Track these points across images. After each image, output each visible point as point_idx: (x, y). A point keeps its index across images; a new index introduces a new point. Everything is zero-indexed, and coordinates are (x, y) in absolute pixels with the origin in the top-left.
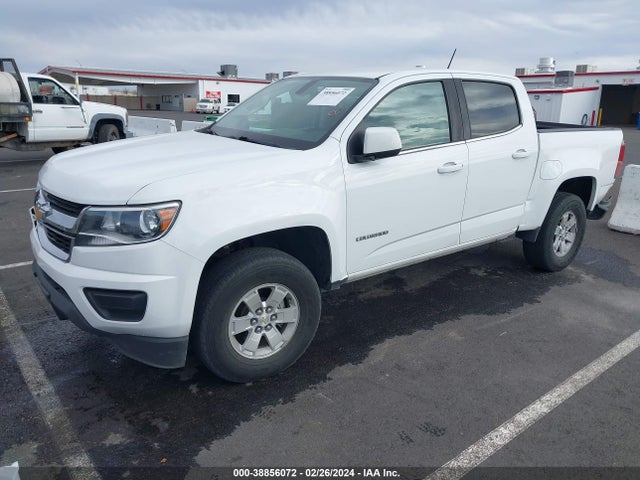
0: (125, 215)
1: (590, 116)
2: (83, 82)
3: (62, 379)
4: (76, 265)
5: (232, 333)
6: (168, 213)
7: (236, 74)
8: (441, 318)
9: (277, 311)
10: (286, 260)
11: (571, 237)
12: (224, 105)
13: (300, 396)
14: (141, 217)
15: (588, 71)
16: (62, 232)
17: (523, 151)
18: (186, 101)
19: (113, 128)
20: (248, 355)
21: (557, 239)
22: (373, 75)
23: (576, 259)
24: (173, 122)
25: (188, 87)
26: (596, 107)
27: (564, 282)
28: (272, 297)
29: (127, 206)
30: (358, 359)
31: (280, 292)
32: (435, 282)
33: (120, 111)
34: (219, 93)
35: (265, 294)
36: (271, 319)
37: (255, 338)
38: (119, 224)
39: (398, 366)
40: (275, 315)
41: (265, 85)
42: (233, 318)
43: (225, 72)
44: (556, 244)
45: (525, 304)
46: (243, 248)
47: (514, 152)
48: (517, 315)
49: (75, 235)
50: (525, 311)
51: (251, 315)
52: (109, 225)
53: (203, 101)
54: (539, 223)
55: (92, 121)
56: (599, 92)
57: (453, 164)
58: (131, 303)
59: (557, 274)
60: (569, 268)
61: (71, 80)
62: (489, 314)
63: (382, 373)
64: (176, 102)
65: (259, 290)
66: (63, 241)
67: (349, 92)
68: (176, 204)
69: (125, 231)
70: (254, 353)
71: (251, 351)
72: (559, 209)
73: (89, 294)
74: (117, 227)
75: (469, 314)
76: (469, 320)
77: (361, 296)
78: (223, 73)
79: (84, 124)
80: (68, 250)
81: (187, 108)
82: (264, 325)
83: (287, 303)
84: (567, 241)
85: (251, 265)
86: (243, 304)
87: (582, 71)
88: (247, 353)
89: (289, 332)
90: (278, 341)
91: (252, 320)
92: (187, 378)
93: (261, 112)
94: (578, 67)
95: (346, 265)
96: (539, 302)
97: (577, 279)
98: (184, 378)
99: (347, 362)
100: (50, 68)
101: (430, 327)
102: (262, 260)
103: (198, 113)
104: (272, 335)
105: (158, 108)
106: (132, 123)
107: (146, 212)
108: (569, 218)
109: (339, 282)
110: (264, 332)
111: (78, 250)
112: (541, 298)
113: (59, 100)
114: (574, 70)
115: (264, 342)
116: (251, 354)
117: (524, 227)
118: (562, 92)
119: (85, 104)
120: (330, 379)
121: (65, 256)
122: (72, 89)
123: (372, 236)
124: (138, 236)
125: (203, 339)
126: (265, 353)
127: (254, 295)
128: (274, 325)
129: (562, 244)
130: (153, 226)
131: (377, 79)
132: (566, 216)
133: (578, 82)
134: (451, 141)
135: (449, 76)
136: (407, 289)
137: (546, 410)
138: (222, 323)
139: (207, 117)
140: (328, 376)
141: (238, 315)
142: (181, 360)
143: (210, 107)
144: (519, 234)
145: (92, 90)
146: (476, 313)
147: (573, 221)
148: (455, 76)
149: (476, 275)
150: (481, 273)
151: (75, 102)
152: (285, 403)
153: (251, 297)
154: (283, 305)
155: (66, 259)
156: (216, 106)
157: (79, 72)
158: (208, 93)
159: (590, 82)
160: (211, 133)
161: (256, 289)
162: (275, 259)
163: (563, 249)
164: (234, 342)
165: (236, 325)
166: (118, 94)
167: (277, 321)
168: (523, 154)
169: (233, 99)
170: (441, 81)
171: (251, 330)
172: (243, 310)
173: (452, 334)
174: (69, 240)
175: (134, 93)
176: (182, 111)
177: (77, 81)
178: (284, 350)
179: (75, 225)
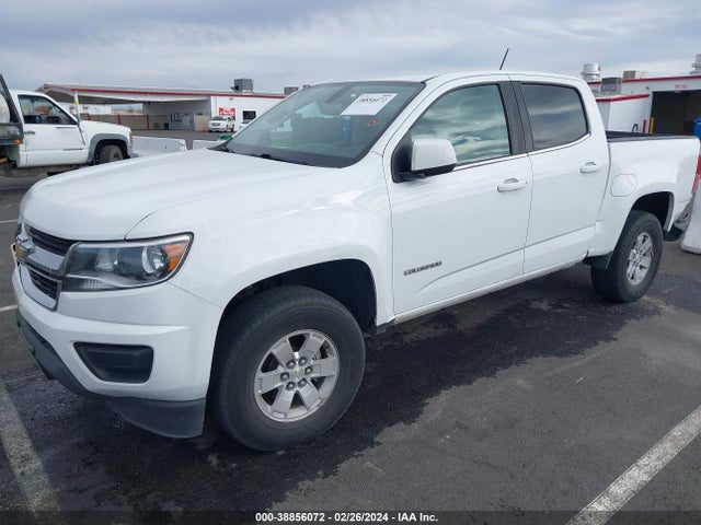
0: (123, 252)
1: (641, 126)
2: (83, 100)
3: (53, 451)
4: (65, 314)
5: (258, 392)
6: (176, 249)
7: (251, 89)
8: (505, 363)
9: (312, 362)
10: (322, 301)
11: (646, 262)
12: (239, 123)
13: (343, 467)
14: (144, 254)
15: (637, 77)
16: (47, 274)
17: (593, 163)
18: (197, 118)
19: (115, 150)
20: (279, 417)
21: (631, 265)
22: (419, 79)
23: (652, 287)
24: (183, 142)
25: (199, 104)
26: (647, 116)
27: (642, 316)
28: (307, 346)
29: (125, 241)
30: (411, 416)
31: (315, 339)
32: (492, 319)
33: (123, 131)
34: (233, 110)
35: (297, 343)
36: (306, 373)
37: (287, 397)
38: (116, 263)
39: (458, 424)
40: (310, 368)
41: (279, 101)
42: (259, 374)
43: (240, 87)
44: (630, 270)
45: (600, 343)
46: (268, 288)
47: (582, 165)
48: (593, 356)
49: (62, 278)
50: (600, 351)
51: (280, 369)
52: (105, 264)
53: (216, 119)
54: (612, 247)
55: (92, 142)
56: (650, 100)
57: (515, 180)
58: (133, 361)
59: (631, 305)
60: (645, 298)
61: (70, 99)
62: (561, 355)
63: (442, 434)
64: (186, 121)
65: (290, 339)
66: (49, 284)
67: (390, 99)
68: (187, 238)
69: (124, 272)
70: (286, 414)
71: (282, 413)
72: (633, 230)
73: (82, 350)
74: (114, 266)
75: (537, 356)
76: (538, 364)
77: (407, 338)
78: (237, 88)
79: (82, 146)
80: (54, 296)
81: (198, 127)
82: (297, 380)
83: (324, 352)
84: (641, 267)
85: (280, 308)
86: (271, 356)
87: (630, 78)
88: (278, 415)
89: (327, 388)
90: (314, 399)
91: (282, 374)
92: (205, 447)
93: (279, 130)
94: (626, 73)
95: (393, 305)
96: (616, 340)
97: (656, 311)
98: (201, 447)
99: (397, 421)
100: (46, 87)
101: (492, 373)
102: (293, 303)
103: (211, 131)
104: (307, 392)
105: (167, 127)
106: (137, 143)
107: (150, 249)
108: (644, 241)
109: (385, 325)
110: (297, 389)
111: (66, 296)
112: (618, 335)
113: (55, 120)
114: (621, 76)
115: (297, 401)
116: (283, 416)
117: (594, 252)
118: (609, 100)
119: (84, 124)
120: (378, 444)
121: (52, 302)
122: (72, 108)
123: (423, 268)
124: (141, 277)
125: (224, 400)
126: (299, 414)
127: (284, 345)
128: (308, 380)
129: (637, 270)
130: (159, 264)
131: (423, 83)
132: (640, 238)
133: (626, 89)
134: (511, 154)
135: (506, 79)
136: (460, 327)
137: (646, 478)
138: (246, 380)
139: (221, 135)
140: (376, 439)
141: (265, 369)
142: (196, 429)
143: (223, 125)
144: (588, 260)
145: (93, 110)
146: (544, 354)
147: (649, 244)
148: (514, 78)
149: (539, 309)
150: (544, 306)
151: (72, 122)
152: (326, 476)
153: (281, 348)
154: (319, 355)
155: (52, 307)
156: (230, 124)
157: (79, 90)
158: (221, 110)
159: (640, 89)
160: (227, 151)
161: (287, 338)
162: (309, 300)
163: (637, 276)
164: (261, 403)
165: (264, 381)
166: (121, 113)
167: (313, 375)
168: (592, 168)
169: (248, 115)
170: (498, 84)
171: (282, 386)
172: (271, 364)
173: (520, 382)
174: (56, 284)
175: (140, 112)
176: (193, 130)
177: (77, 99)
178: (322, 410)
179: (62, 266)
